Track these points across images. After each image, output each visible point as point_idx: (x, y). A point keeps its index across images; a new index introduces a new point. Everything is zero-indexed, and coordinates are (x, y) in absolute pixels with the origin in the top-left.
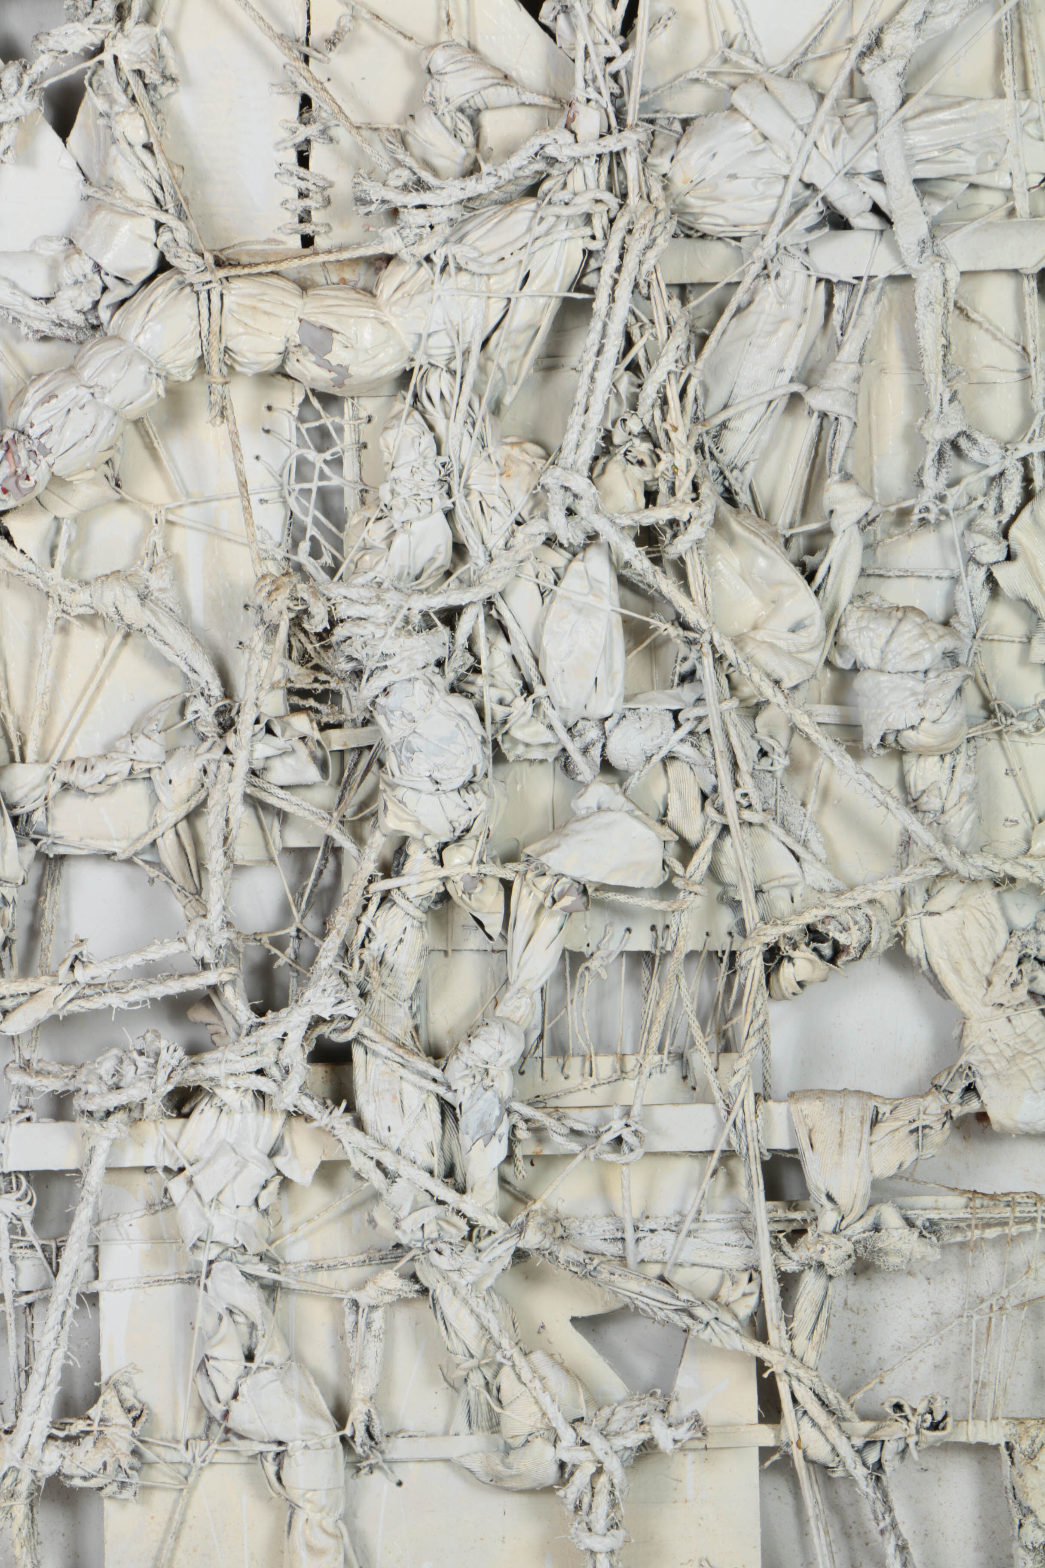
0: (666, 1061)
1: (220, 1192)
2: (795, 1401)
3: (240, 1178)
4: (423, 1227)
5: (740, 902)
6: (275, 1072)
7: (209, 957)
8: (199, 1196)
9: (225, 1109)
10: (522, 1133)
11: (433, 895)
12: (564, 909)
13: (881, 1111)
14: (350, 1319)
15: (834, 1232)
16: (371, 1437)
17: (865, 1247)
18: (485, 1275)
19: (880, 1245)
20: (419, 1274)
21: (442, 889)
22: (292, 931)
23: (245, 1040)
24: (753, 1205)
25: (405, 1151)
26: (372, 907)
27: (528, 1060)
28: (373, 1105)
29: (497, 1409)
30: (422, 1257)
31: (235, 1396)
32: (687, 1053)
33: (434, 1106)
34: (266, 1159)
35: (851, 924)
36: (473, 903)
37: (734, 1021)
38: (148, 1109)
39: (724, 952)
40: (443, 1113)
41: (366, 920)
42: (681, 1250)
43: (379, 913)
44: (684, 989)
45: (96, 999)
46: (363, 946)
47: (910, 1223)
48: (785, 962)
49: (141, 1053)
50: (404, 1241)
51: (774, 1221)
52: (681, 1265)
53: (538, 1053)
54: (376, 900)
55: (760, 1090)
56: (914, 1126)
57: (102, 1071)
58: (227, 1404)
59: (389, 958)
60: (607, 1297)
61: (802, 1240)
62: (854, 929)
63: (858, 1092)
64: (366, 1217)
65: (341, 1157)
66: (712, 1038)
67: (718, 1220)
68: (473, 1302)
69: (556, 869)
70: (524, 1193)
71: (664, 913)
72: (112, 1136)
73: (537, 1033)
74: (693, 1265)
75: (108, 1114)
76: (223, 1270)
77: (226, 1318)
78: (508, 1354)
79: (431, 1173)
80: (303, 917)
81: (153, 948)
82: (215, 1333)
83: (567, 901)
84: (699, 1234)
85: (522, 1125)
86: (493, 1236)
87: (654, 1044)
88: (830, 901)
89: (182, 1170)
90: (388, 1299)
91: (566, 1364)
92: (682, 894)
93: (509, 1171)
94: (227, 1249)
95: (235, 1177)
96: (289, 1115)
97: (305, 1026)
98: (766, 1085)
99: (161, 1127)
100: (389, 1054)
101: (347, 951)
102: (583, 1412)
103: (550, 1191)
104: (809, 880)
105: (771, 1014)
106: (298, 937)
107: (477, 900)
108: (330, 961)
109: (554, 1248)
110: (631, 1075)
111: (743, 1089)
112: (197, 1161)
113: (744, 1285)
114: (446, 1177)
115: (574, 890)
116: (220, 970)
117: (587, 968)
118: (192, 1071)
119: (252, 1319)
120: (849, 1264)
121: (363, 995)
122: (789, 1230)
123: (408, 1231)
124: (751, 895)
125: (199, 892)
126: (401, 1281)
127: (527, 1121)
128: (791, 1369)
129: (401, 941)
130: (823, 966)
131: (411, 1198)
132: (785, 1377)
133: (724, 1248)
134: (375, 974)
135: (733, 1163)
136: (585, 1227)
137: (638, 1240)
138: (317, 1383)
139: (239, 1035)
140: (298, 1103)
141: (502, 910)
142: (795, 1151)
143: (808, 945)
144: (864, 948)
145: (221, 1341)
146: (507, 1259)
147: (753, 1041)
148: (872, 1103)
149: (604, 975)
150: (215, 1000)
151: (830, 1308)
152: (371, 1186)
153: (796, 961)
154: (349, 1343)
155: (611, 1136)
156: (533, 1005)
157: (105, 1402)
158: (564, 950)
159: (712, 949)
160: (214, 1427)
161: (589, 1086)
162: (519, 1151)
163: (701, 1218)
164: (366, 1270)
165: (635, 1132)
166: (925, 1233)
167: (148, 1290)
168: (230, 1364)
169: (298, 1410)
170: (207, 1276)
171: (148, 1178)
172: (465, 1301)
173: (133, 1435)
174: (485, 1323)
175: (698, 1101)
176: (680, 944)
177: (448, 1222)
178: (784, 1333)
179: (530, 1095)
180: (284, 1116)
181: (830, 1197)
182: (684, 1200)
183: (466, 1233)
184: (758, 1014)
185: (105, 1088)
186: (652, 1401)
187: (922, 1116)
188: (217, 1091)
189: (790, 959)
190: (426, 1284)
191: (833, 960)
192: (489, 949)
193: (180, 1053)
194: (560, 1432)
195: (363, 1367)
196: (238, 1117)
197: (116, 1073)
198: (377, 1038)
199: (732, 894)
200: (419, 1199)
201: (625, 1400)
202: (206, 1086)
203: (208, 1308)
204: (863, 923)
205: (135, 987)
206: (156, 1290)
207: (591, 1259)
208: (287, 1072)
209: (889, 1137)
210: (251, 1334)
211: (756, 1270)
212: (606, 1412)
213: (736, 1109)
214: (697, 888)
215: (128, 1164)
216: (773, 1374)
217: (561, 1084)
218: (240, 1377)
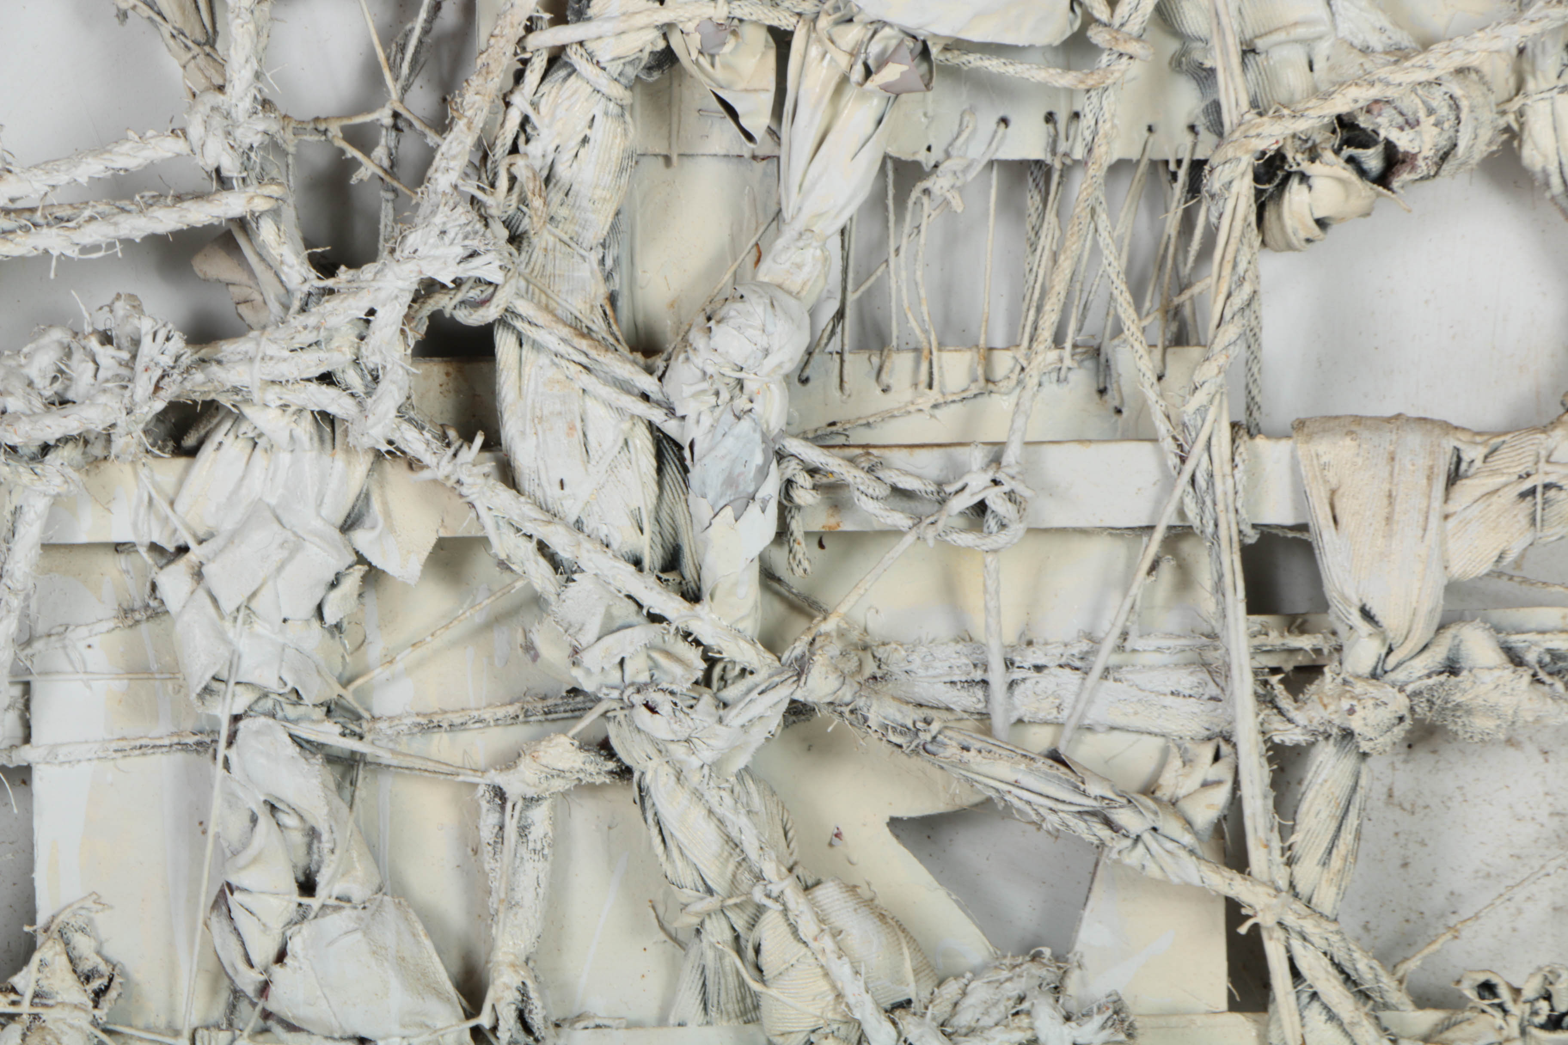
0: (1068, 362)
1: (254, 595)
2: (1296, 974)
3: (289, 569)
4: (622, 662)
5: (1212, 71)
6: (353, 378)
7: (230, 167)
8: (214, 600)
9: (261, 442)
10: (804, 496)
11: (645, 56)
12: (885, 88)
13: (1466, 457)
14: (489, 820)
15: (1374, 676)
16: (527, 1029)
17: (1431, 703)
18: (734, 749)
19: (1458, 698)
20: (614, 743)
21: (661, 45)
22: (384, 116)
23: (297, 321)
24: (1225, 626)
25: (590, 524)
26: (532, 77)
27: (816, 356)
28: (532, 441)
29: (756, 986)
30: (620, 715)
31: (281, 957)
32: (1108, 347)
33: (644, 444)
34: (337, 534)
35: (1422, 114)
36: (719, 73)
37: (1196, 289)
38: (119, 443)
39: (1179, 162)
40: (660, 456)
41: (520, 101)
42: (1090, 702)
43: (545, 88)
44: (1104, 234)
45: (20, 237)
46: (514, 150)
47: (1515, 659)
48: (1294, 184)
49: (106, 339)
50: (588, 686)
51: (1259, 650)
52: (1089, 729)
53: (835, 345)
54: (539, 64)
55: (1242, 418)
56: (1527, 485)
57: (33, 371)
58: (266, 970)
59: (563, 171)
60: (956, 787)
61: (1312, 688)
62: (1427, 123)
63: (1424, 420)
64: (520, 638)
65: (474, 532)
66: (1154, 320)
67: (1159, 650)
68: (712, 796)
69: (872, 11)
70: (806, 599)
71: (1070, 92)
72: (53, 491)
73: (833, 307)
74: (1113, 728)
75: (45, 449)
76: (258, 733)
77: (265, 821)
78: (775, 890)
79: (637, 563)
80: (405, 89)
81: (126, 147)
82: (245, 845)
83: (891, 73)
84: (1124, 674)
85: (803, 480)
86: (749, 680)
87: (1046, 334)
88: (1383, 73)
89: (183, 550)
90: (558, 785)
91: (879, 901)
92: (1105, 58)
93: (780, 559)
94: (266, 695)
95: (280, 568)
96: (379, 455)
97: (409, 297)
98: (1252, 405)
99: (143, 472)
100: (563, 349)
101: (485, 157)
102: (910, 991)
103: (853, 598)
104: (1344, 29)
105: (1264, 279)
106: (396, 128)
107: (727, 66)
108: (453, 177)
109: (861, 702)
110: (1004, 385)
111: (1210, 417)
112: (211, 535)
113: (1205, 769)
114: (664, 570)
115: (905, 52)
116: (251, 190)
117: (926, 191)
118: (199, 376)
119: (312, 822)
120: (1399, 732)
121: (516, 239)
122: (1288, 667)
123: (596, 670)
124: (1235, 59)
125: (210, 39)
126: (582, 756)
127: (813, 472)
128: (1290, 920)
129: (585, 140)
130: (1365, 190)
131: (601, 611)
132: (1279, 934)
133: (1169, 700)
134: (537, 202)
135: (1187, 547)
136: (916, 658)
137: (1012, 685)
138: (430, 933)
139: (286, 308)
140: (395, 437)
141: (772, 87)
142: (1303, 527)
143: (1337, 152)
144: (1444, 157)
145: (255, 860)
146: (775, 721)
147: (1231, 332)
148: (1449, 443)
149: (957, 204)
150: (242, 241)
151: (1362, 809)
152: (529, 585)
153: (1315, 182)
154: (489, 864)
155: (966, 501)
156: (826, 260)
157: (43, 964)
158: (886, 157)
159: (1158, 156)
160: (244, 1007)
161: (926, 407)
162: (797, 526)
163: (1128, 645)
164: (518, 733)
165: (1011, 496)
166: (1542, 675)
167: (122, 763)
168: (274, 901)
169: (395, 983)
170: (230, 744)
171: (122, 561)
172: (698, 795)
173: (95, 1023)
174: (734, 834)
175: (1126, 437)
176: (1100, 151)
177: (668, 654)
178: (1277, 853)
179: (819, 421)
180: (370, 458)
181: (1366, 614)
182: (1097, 612)
183: (699, 674)
184: (1241, 281)
185: (38, 404)
186: (1035, 969)
187: (1543, 466)
188: (247, 410)
189: (1304, 178)
190: (628, 761)
191: (1383, 180)
192: (747, 154)
193: (177, 344)
194: (868, 1028)
195: (512, 905)
196: (285, 458)
197: (59, 374)
198: (540, 318)
199: (1197, 55)
200: (615, 611)
201: (985, 967)
202: (225, 401)
203: (232, 800)
204: (1444, 110)
205: (92, 219)
206: (136, 762)
207: (927, 722)
208: (376, 379)
209: (1481, 505)
210: (310, 846)
211: (1227, 740)
212: (951, 989)
213: (1197, 451)
214: (1133, 47)
215: (83, 539)
216: (1256, 927)
217: (877, 402)
218: (291, 923)
